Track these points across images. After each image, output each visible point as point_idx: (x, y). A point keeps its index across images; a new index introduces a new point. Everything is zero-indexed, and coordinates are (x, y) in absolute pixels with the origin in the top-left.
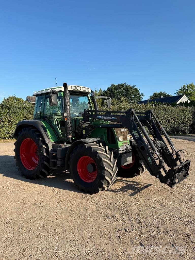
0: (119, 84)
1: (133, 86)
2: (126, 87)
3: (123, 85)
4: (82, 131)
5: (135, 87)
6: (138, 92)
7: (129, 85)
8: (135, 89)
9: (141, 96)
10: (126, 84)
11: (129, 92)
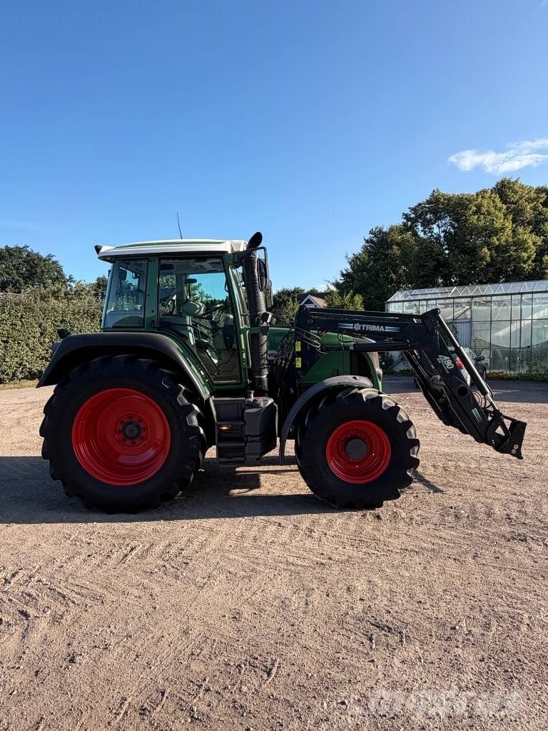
0: (7, 247)
1: (48, 256)
2: (28, 256)
3: (19, 250)
4: (293, 360)
5: (54, 259)
6: (60, 271)
7: (35, 252)
8: (53, 263)
9: (68, 280)
10: (29, 249)
11: (39, 270)
